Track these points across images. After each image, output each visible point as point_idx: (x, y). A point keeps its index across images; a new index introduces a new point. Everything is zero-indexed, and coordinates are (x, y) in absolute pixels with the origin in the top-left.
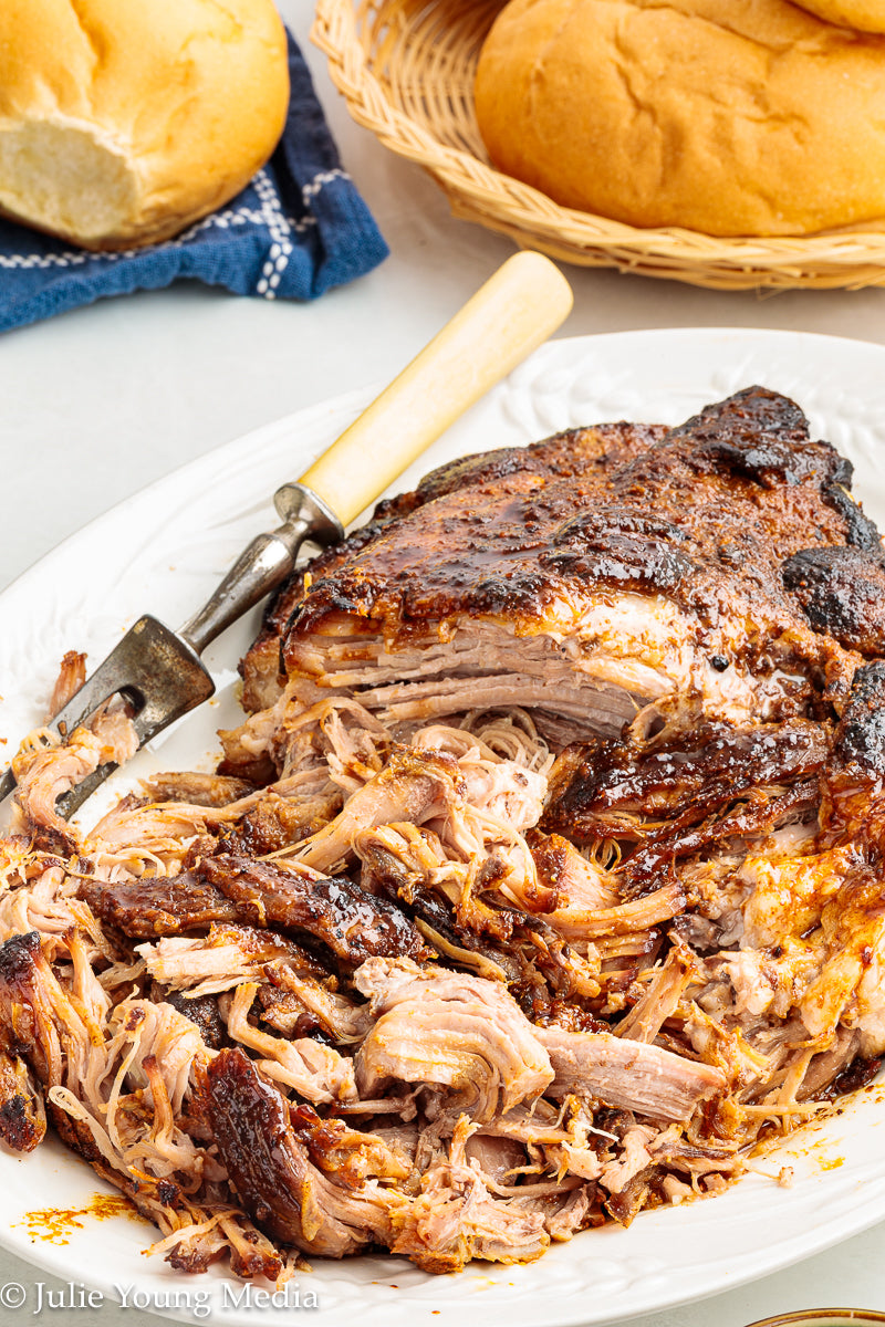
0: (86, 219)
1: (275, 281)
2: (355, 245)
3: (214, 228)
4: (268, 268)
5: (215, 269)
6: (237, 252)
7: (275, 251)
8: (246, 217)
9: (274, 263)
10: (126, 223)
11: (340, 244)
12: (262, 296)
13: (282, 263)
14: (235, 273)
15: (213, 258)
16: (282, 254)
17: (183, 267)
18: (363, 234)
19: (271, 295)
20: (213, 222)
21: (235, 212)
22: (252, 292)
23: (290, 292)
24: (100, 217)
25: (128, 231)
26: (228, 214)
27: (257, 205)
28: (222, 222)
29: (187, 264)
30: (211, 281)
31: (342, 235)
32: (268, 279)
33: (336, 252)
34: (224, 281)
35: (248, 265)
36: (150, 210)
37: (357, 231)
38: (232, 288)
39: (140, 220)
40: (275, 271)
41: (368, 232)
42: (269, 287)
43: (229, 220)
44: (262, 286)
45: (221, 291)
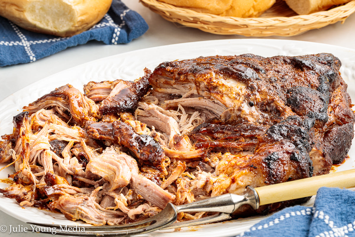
0: (61, 26)
1: (117, 38)
2: (139, 26)
3: (96, 27)
4: (114, 35)
5: (100, 36)
6: (105, 31)
7: (116, 30)
8: (105, 25)
9: (116, 34)
10: (73, 26)
11: (134, 26)
12: (114, 44)
13: (118, 33)
14: (105, 37)
15: (99, 33)
16: (118, 31)
17: (91, 36)
18: (141, 23)
19: (116, 43)
20: (96, 26)
21: (101, 24)
22: (111, 43)
23: (122, 42)
24: (65, 25)
25: (73, 29)
26: (100, 24)
27: (107, 21)
28: (98, 26)
29: (92, 35)
30: (99, 40)
31: (135, 24)
32: (115, 38)
33: (134, 29)
34: (103, 40)
35: (109, 35)
36: (79, 21)
37: (139, 22)
38: (105, 42)
39: (77, 25)
40: (116, 36)
41: (142, 22)
42: (115, 41)
43: (100, 26)
44: (113, 41)
45: (102, 43)
